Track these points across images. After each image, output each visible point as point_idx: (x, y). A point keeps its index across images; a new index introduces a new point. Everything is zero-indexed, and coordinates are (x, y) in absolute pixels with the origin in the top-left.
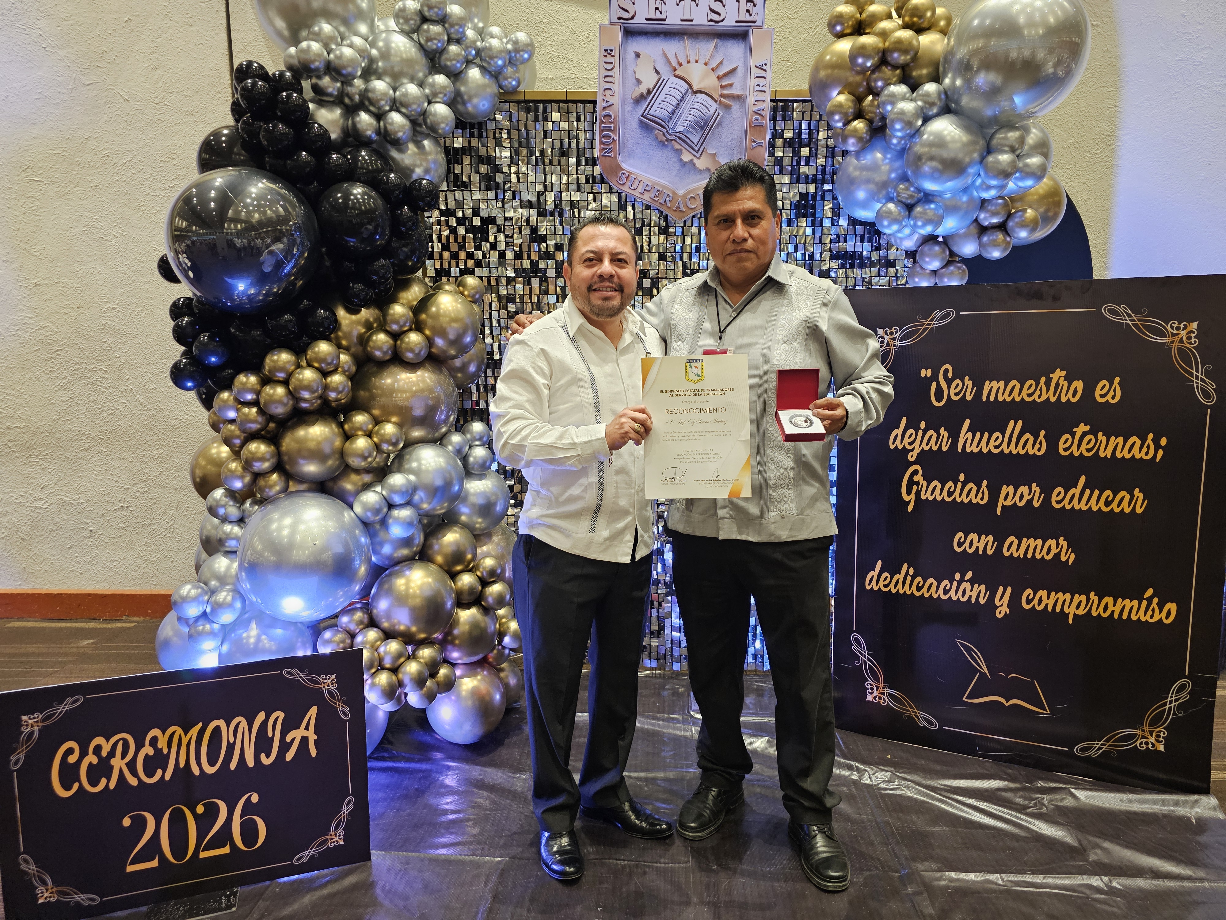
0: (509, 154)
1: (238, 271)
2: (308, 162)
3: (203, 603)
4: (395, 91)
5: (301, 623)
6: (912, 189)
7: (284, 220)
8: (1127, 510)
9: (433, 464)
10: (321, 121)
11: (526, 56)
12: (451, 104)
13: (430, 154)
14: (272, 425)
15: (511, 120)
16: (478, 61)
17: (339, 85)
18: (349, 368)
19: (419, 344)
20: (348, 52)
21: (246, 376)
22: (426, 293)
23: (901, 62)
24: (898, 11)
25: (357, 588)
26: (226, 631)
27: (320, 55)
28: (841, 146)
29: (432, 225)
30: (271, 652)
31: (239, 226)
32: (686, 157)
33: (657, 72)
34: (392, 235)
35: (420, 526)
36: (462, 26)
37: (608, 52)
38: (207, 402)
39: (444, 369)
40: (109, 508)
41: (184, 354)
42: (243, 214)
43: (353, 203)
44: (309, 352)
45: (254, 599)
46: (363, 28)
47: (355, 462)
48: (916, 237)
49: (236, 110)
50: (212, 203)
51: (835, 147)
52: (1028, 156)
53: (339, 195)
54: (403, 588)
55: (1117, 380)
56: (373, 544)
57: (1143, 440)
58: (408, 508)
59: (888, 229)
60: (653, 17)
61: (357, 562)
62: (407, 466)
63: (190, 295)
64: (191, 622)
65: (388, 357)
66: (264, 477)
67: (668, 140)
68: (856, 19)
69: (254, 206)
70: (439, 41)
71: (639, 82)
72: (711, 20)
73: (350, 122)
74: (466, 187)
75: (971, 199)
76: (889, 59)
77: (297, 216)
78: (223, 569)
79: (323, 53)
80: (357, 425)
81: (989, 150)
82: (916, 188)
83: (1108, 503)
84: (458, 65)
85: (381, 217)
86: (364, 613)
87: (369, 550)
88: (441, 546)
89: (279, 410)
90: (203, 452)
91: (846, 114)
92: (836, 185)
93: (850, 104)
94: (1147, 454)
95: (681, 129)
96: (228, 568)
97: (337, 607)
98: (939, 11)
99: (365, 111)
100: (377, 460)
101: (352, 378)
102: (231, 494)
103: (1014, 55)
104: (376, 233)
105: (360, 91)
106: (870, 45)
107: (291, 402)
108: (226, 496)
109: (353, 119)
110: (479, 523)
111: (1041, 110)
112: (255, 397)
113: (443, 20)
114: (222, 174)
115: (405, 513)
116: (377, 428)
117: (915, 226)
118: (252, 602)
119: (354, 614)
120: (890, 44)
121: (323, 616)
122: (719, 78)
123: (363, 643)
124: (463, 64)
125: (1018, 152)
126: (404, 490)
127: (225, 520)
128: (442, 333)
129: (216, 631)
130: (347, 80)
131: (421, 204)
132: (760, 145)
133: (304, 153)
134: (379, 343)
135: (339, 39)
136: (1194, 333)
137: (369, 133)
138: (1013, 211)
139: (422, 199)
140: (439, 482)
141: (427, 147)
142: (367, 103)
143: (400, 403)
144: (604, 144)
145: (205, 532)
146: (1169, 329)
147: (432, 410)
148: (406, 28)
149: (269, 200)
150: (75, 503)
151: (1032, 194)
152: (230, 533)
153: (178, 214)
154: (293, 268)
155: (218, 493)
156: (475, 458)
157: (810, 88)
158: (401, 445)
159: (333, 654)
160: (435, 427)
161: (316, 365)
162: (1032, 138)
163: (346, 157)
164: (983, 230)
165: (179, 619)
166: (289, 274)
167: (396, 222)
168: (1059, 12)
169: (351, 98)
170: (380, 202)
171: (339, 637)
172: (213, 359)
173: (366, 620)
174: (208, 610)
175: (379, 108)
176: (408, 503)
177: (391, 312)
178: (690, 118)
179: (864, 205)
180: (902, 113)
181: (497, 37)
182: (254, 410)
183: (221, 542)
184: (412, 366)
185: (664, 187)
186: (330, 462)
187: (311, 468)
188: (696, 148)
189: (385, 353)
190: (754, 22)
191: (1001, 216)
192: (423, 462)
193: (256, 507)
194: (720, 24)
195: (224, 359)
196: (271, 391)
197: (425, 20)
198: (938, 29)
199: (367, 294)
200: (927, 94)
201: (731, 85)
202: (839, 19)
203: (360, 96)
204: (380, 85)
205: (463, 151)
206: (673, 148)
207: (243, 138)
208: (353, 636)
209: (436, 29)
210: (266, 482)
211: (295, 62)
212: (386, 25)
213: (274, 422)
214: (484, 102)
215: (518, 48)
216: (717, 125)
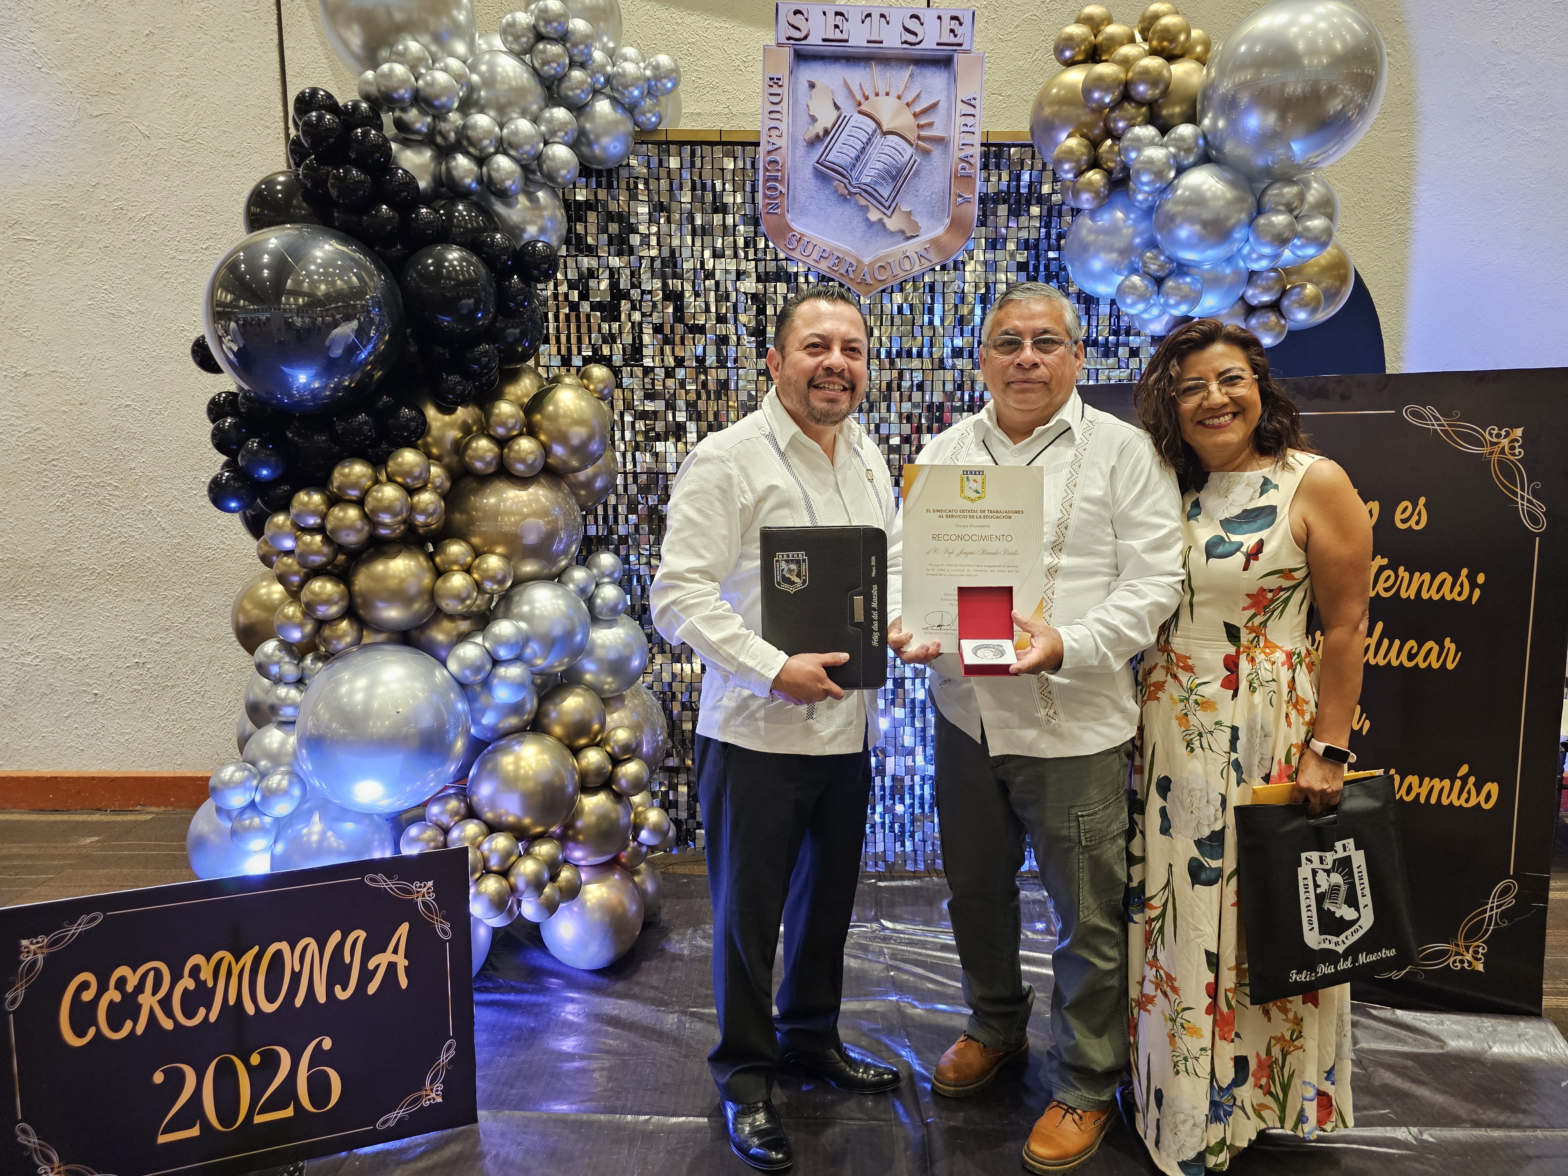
0: (646, 210)
1: (299, 359)
2: (389, 219)
3: (250, 788)
4: (501, 128)
5: (379, 815)
6: (1162, 258)
7: (357, 293)
8: (1436, 666)
9: (550, 608)
10: (406, 165)
11: (669, 85)
12: (574, 146)
13: (545, 208)
14: (341, 558)
15: (648, 167)
16: (607, 90)
17: (429, 119)
18: (442, 484)
19: (532, 453)
20: (441, 77)
21: (308, 494)
22: (540, 387)
23: (1148, 97)
24: (1144, 32)
25: (452, 768)
26: (281, 827)
27: (404, 82)
28: (1073, 204)
29: (546, 300)
30: (340, 853)
31: (301, 300)
32: (874, 215)
33: (837, 107)
34: (498, 312)
35: (533, 687)
36: (588, 47)
37: (775, 81)
38: (256, 527)
39: (564, 485)
40: (119, 664)
41: (226, 465)
42: (306, 284)
43: (449, 272)
44: (391, 464)
45: (318, 784)
46: (460, 48)
47: (449, 605)
48: (1166, 318)
49: (296, 150)
50: (266, 271)
51: (1063, 203)
52: (1309, 217)
53: (430, 261)
54: (511, 768)
55: (1422, 500)
56: (472, 711)
57: (1456, 577)
58: (518, 664)
59: (1132, 309)
60: (832, 37)
61: (451, 735)
62: (516, 611)
63: (233, 389)
64: (234, 814)
65: (491, 470)
66: (331, 625)
67: (850, 193)
68: (1090, 43)
69: (320, 274)
70: (559, 65)
71: (814, 119)
72: (906, 42)
73: (443, 167)
74: (591, 251)
75: (1237, 270)
76: (1133, 93)
77: (375, 288)
78: (275, 745)
79: (409, 80)
80: (452, 558)
81: (1260, 210)
82: (1168, 257)
83: (1411, 657)
84: (583, 96)
85: (484, 289)
86: (460, 801)
87: (467, 720)
88: (560, 713)
89: (351, 539)
90: (249, 593)
91: (1078, 162)
92: (1065, 253)
93: (1083, 150)
94: (1460, 594)
95: (868, 180)
96: (283, 744)
97: (426, 793)
98: (1195, 33)
99: (462, 153)
100: (478, 602)
101: (445, 496)
102: (287, 647)
103: (1289, 90)
104: (476, 309)
105: (457, 127)
106: (1109, 76)
107: (367, 528)
108: (280, 650)
109: (447, 163)
110: (609, 682)
111: (1323, 160)
112: (319, 521)
113: (563, 38)
114: (278, 233)
115: (514, 671)
116: (477, 561)
117: (1166, 305)
118: (313, 788)
119: (446, 803)
120: (1134, 75)
121: (406, 805)
122: (915, 115)
123: (460, 839)
124: (588, 95)
125: (1296, 213)
126: (513, 641)
127: (278, 681)
128: (563, 438)
129: (268, 826)
130: (440, 114)
131: (535, 272)
132: (967, 201)
133: (384, 207)
134: (480, 452)
135: (430, 62)
136: (1518, 441)
137: (468, 181)
138: (1288, 286)
139: (537, 267)
140: (558, 631)
141: (542, 200)
142: (465, 143)
143: (506, 529)
144: (769, 198)
145: (251, 696)
146: (1487, 436)
147: (550, 537)
148: (516, 47)
149: (339, 267)
150: (74, 658)
151: (1312, 266)
152: (286, 698)
153: (221, 285)
154: (370, 354)
155: (270, 646)
156: (603, 599)
157: (1031, 129)
158: (509, 584)
159: (422, 856)
160: (552, 559)
161: (399, 480)
162: (1314, 194)
163: (438, 212)
164: (1250, 310)
165: (219, 810)
166: (365, 362)
167: (503, 296)
168: (1348, 37)
169: (445, 137)
170: (483, 270)
171: (429, 834)
172: (265, 472)
173: (463, 810)
174: (258, 799)
175: (481, 150)
176: (518, 659)
177: (496, 411)
178: (879, 165)
179: (1102, 277)
180: (1150, 161)
181: (632, 61)
182: (318, 538)
183: (274, 709)
184: (523, 481)
185: (845, 253)
186: (417, 606)
187: (392, 613)
188: (887, 204)
189: (488, 464)
190: (960, 45)
191: (1273, 293)
192: (537, 605)
193: (320, 665)
194: (917, 47)
195: (279, 472)
196: (341, 514)
197: (540, 37)
198: (1194, 56)
199: (464, 389)
200: (1182, 139)
201: (931, 125)
202: (1069, 42)
203: (456, 134)
204: (482, 121)
205: (588, 205)
206: (856, 203)
207: (305, 187)
208: (446, 831)
209: (554, 49)
210: (333, 631)
211: (373, 90)
212: (489, 44)
213: (344, 554)
214: (617, 144)
215: (659, 74)
216: (913, 175)
